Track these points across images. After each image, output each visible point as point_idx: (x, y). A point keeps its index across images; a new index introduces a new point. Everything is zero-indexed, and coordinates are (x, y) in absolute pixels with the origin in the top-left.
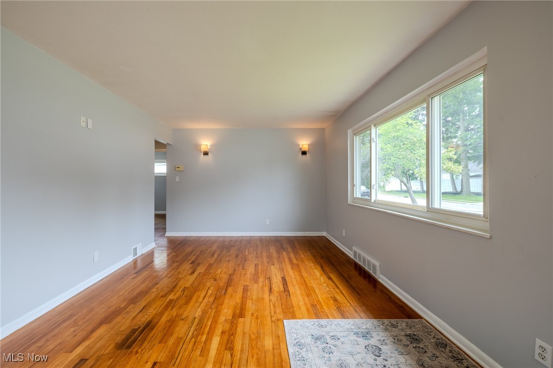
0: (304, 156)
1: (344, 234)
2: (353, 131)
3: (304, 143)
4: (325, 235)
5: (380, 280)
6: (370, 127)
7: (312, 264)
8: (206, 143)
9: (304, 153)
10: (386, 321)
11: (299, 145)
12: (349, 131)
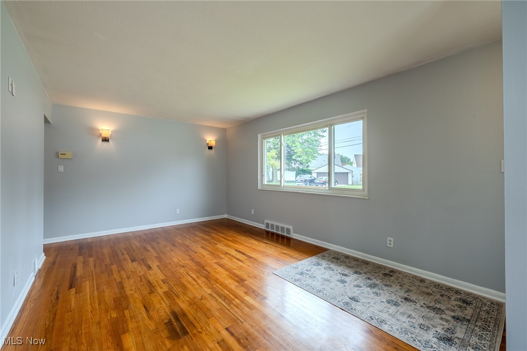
0: (210, 150)
1: (253, 213)
2: (262, 136)
3: (211, 139)
4: (226, 217)
5: (293, 237)
6: (280, 135)
7: (244, 238)
8: (106, 128)
9: (210, 148)
10: (318, 255)
11: (206, 141)
12: (259, 135)
